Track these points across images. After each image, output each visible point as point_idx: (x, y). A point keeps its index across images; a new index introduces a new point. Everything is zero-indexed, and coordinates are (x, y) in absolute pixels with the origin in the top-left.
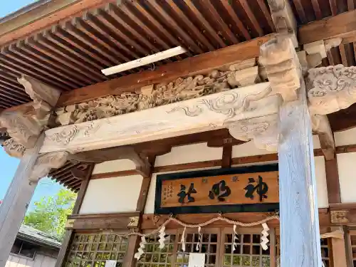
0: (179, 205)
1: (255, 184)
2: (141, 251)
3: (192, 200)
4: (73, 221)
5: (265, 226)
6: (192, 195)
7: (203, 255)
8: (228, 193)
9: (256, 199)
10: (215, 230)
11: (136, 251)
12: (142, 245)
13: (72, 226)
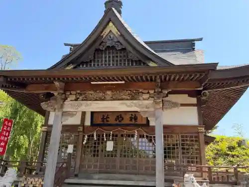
0: (102, 123)
1: (133, 117)
2: (85, 142)
3: (108, 121)
4: (46, 127)
5: (136, 132)
6: (108, 119)
7: (113, 142)
8: (123, 119)
9: (133, 122)
10: (117, 133)
11: (83, 141)
12: (86, 139)
13: (46, 130)
